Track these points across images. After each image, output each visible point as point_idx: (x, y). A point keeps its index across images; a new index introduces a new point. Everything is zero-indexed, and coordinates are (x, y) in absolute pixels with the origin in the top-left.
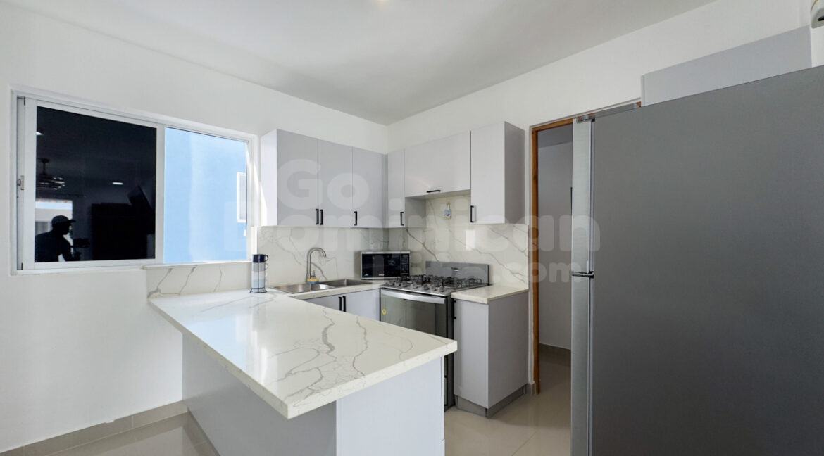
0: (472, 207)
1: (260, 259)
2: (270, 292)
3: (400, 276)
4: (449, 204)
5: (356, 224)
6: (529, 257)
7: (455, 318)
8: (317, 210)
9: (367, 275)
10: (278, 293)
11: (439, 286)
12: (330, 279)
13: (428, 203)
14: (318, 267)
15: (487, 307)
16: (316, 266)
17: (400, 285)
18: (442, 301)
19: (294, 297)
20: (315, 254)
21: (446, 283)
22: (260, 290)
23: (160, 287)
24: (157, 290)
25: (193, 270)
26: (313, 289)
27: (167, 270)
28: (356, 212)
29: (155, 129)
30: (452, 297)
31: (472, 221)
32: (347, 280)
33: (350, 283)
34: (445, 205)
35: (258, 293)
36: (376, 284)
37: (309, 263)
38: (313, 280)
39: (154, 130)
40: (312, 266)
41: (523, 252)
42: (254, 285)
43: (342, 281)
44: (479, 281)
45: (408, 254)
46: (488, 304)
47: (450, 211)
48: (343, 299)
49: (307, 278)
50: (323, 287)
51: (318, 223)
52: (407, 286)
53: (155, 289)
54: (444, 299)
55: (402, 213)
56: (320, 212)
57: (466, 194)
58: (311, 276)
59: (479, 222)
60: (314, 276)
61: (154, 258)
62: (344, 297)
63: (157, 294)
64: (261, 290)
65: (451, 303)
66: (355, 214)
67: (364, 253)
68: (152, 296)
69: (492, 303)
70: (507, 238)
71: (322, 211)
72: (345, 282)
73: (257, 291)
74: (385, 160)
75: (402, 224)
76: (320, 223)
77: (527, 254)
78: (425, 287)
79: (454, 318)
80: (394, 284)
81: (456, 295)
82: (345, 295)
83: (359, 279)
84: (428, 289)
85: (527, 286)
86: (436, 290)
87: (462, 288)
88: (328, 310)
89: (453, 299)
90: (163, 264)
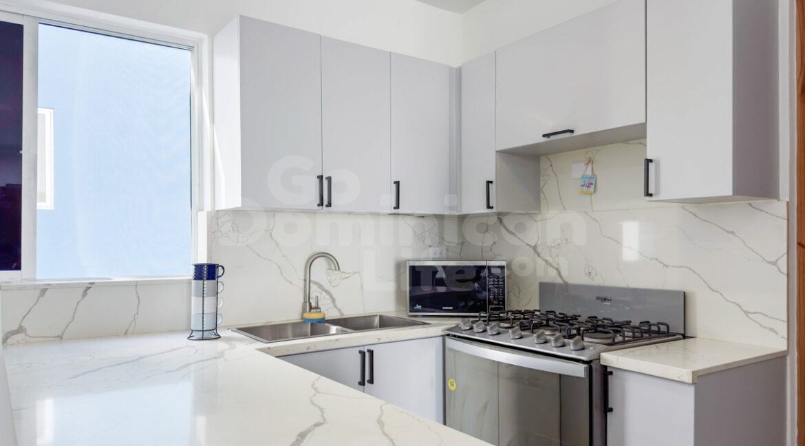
0: (649, 161)
1: (208, 272)
2: (228, 339)
3: (485, 310)
4: (590, 161)
5: (397, 207)
6: (788, 275)
7: (611, 410)
8: (321, 178)
9: (419, 307)
10: (241, 340)
11: (571, 337)
12: (349, 312)
13: (544, 164)
14: (327, 292)
15: (692, 389)
16: (320, 286)
17: (485, 331)
18: (579, 370)
19: (267, 351)
20: (320, 264)
21: (587, 330)
22: (206, 335)
23: (25, 324)
24: (21, 330)
25: (85, 293)
26: (314, 333)
27: (38, 293)
28: (397, 183)
29: (21, 27)
30: (602, 363)
31: (648, 194)
32: (381, 317)
33: (385, 323)
34: (582, 166)
35: (203, 339)
36: (437, 326)
37: (308, 281)
38: (315, 316)
39: (19, 28)
40: (314, 287)
41: (774, 263)
42: (196, 325)
43: (372, 317)
44: (663, 328)
45: (502, 268)
46: (693, 383)
47: (594, 176)
48: (367, 355)
49: (304, 310)
50: (334, 329)
51: (321, 204)
52: (499, 334)
53: (15, 327)
54: (584, 366)
55: (489, 183)
56: (325, 182)
57: (636, 134)
58: (311, 308)
59: (664, 195)
60: (317, 308)
61: (18, 268)
62: (371, 352)
63: (20, 337)
64: (210, 334)
65: (601, 377)
66: (394, 186)
67: (412, 264)
68: (9, 341)
69: (704, 381)
70: (733, 233)
71: (329, 179)
72: (377, 321)
73: (199, 335)
74: (457, 76)
75: (489, 207)
76: (325, 202)
77: (785, 270)
78: (538, 337)
79: (606, 409)
80: (472, 328)
81: (612, 358)
82: (371, 348)
83: (404, 314)
84: (546, 342)
85: (785, 342)
86: (564, 345)
87: (624, 342)
88: (325, 383)
89: (605, 367)
90: (35, 280)
